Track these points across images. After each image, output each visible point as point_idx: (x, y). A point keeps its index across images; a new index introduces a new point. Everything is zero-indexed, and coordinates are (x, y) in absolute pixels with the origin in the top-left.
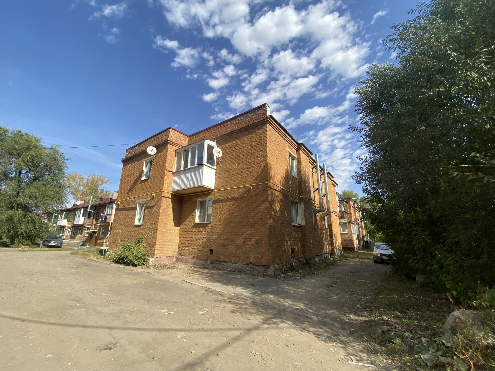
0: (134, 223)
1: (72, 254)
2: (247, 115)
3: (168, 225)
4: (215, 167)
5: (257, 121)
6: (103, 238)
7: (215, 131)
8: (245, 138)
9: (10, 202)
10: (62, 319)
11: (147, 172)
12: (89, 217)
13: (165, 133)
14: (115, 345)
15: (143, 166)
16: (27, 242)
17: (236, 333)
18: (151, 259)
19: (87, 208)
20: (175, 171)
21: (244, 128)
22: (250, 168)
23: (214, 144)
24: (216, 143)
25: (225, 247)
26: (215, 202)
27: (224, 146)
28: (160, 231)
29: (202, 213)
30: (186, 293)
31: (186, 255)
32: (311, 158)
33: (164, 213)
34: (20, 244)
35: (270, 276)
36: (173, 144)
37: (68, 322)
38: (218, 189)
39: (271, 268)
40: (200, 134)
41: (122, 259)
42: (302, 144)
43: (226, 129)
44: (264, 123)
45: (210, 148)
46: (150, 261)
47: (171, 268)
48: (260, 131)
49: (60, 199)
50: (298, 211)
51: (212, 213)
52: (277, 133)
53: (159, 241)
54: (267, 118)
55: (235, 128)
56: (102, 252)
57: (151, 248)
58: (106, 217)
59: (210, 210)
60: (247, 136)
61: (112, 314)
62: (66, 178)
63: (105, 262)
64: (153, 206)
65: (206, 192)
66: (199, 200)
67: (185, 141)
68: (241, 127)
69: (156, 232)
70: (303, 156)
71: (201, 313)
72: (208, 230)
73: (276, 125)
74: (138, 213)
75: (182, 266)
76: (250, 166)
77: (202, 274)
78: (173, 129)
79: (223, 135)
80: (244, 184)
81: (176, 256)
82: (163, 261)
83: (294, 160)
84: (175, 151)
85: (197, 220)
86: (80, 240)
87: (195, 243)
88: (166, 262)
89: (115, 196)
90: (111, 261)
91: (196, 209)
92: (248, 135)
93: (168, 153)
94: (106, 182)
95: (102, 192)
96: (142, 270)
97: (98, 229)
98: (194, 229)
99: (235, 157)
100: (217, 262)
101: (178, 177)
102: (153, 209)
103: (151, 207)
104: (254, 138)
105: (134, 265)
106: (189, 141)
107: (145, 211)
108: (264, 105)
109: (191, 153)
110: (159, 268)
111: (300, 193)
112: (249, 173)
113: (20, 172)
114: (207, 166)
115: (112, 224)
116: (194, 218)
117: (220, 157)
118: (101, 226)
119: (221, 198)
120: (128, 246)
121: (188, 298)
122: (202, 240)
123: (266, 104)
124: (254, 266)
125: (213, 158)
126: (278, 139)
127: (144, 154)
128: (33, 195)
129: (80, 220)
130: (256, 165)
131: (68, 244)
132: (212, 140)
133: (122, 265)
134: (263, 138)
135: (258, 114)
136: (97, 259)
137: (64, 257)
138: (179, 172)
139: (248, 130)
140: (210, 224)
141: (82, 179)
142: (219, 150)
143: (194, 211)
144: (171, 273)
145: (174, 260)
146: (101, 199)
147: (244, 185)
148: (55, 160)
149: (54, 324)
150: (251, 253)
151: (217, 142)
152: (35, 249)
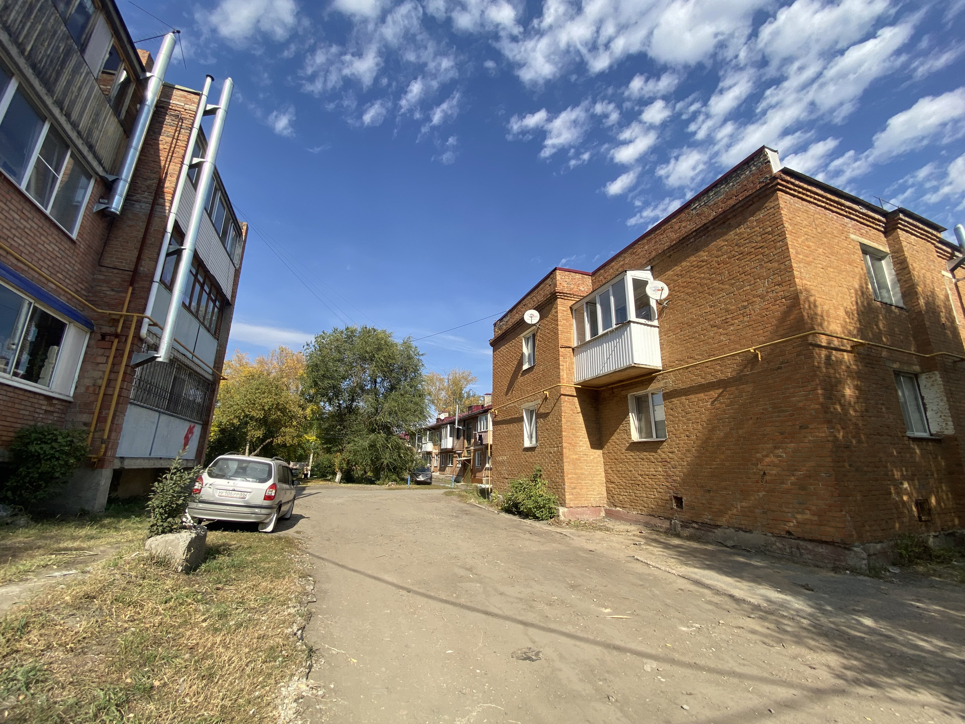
0: (523, 444)
1: (446, 494)
2: (715, 190)
3: (580, 446)
4: (656, 323)
5: (747, 194)
6: (481, 471)
7: (644, 249)
8: (720, 242)
9: (371, 423)
10: (455, 595)
11: (529, 355)
12: (458, 438)
13: (549, 281)
14: (537, 654)
15: (522, 346)
16: (394, 477)
17: (783, 693)
18: (562, 510)
19: (452, 423)
20: (576, 345)
21: (714, 221)
22: (745, 307)
23: (645, 275)
24: (649, 272)
25: (711, 494)
26: (668, 396)
27: (670, 273)
28: (567, 458)
29: (643, 420)
30: (641, 583)
31: (625, 506)
32: (942, 242)
33: (569, 424)
34: (387, 480)
35: (854, 571)
36: (565, 295)
37: (462, 601)
38: (672, 367)
39: (855, 549)
40: (613, 264)
41: (516, 505)
42: (901, 210)
43: (671, 236)
44: (768, 192)
45: (640, 285)
46: (561, 514)
47: (600, 529)
48: (761, 215)
49: (422, 412)
50: (923, 398)
51: (667, 419)
52: (811, 207)
53: (570, 476)
54: (775, 178)
55: (689, 226)
56: (484, 493)
57: (558, 487)
58: (480, 436)
59: (659, 412)
60: (726, 237)
61: (521, 599)
62: (425, 381)
63: (491, 509)
64: (548, 414)
65: (647, 376)
66: (632, 394)
67: (584, 286)
68: (705, 222)
69: (562, 460)
70: (909, 242)
71: (684, 629)
72: (663, 456)
73: (806, 186)
74: (527, 427)
75: (620, 526)
76: (746, 304)
77: (667, 546)
78: (560, 269)
79: (664, 251)
80: (737, 346)
81: (605, 505)
82: (583, 514)
83: (880, 260)
84: (571, 308)
85: (635, 436)
86: (452, 473)
87: (640, 483)
88: (589, 517)
89: (488, 401)
90: (500, 508)
91: (628, 414)
92: (725, 234)
93: (560, 315)
94: (471, 380)
95: (468, 396)
96: (550, 528)
97: (472, 454)
98: (633, 454)
99: (701, 290)
100: (696, 526)
101: (584, 356)
102: (550, 418)
103: (545, 416)
104: (745, 235)
105: (536, 518)
106: (593, 283)
107: (536, 422)
108: (761, 152)
109: (601, 305)
110: (578, 526)
111: (924, 345)
112: (746, 319)
113: (376, 382)
114: (638, 323)
115: (491, 446)
116: (628, 432)
117: (665, 300)
118: (475, 450)
119: (681, 386)
120: (520, 484)
121: (648, 593)
122: (652, 477)
123: (764, 147)
124: (801, 543)
125: (647, 304)
126: (817, 219)
127: (521, 325)
128: (392, 410)
129: (448, 442)
130: (762, 297)
131: (438, 480)
132: (641, 267)
133: (517, 517)
134: (770, 229)
135: (747, 178)
136: (479, 503)
137: (438, 500)
138: (583, 346)
139: (724, 223)
140: (665, 443)
141: (441, 380)
142: (660, 284)
143: (625, 418)
144: (602, 539)
145: (603, 514)
146: (470, 408)
147: (736, 349)
148: (410, 359)
149: (446, 602)
150: (787, 510)
151: (652, 269)
152: (403, 486)
